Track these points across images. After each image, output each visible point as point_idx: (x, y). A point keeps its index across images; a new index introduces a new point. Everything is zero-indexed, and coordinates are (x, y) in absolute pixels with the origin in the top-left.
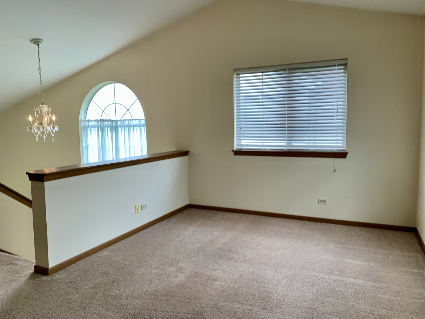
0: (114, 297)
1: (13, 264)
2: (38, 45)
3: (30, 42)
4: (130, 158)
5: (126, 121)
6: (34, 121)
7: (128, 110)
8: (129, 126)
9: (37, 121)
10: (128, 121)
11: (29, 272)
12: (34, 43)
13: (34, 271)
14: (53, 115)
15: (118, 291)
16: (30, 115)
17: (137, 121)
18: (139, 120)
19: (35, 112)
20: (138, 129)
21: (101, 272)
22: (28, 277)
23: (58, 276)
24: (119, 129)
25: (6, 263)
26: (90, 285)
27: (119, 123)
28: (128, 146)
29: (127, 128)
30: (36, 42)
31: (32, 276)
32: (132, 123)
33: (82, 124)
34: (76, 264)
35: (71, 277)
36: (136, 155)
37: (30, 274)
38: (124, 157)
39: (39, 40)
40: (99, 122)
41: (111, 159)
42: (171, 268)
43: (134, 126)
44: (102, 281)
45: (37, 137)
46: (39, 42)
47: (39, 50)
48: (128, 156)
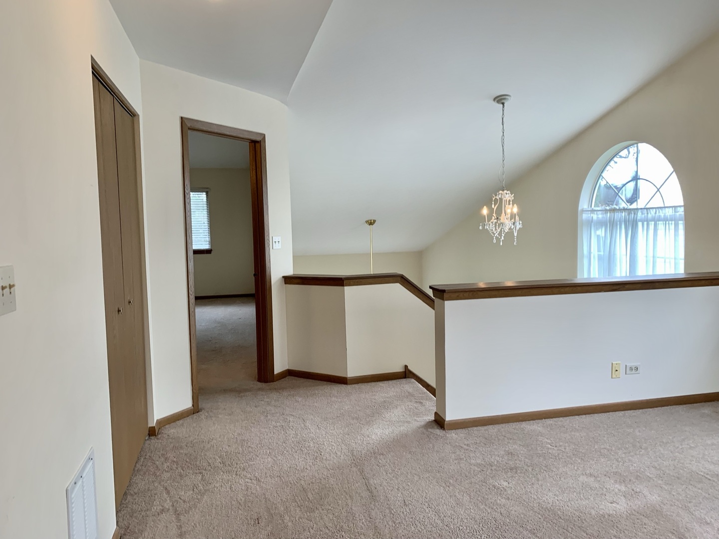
0: (494, 489)
1: (421, 403)
2: (503, 104)
3: (493, 102)
4: (653, 275)
5: (651, 210)
6: (490, 216)
7: (658, 190)
8: (656, 220)
9: (494, 215)
10: (654, 210)
11: (429, 418)
12: (498, 102)
13: (433, 418)
14: (515, 205)
15: (505, 484)
16: (485, 207)
17: (671, 209)
18: (675, 207)
19: (493, 203)
20: (672, 224)
21: (507, 449)
22: (423, 423)
23: (454, 435)
24: (640, 224)
25: (416, 400)
26: (479, 461)
27: (639, 214)
28: (652, 255)
29: (653, 223)
30: (500, 99)
31: (429, 425)
32: (661, 214)
33: (585, 216)
34: (485, 428)
35: (466, 443)
36: (668, 272)
37: (428, 421)
38: (643, 272)
39: (507, 97)
40: (607, 213)
41: (624, 275)
42: (617, 486)
43: (665, 220)
44: (498, 461)
45: (495, 237)
46: (504, 99)
47: (503, 111)
48: (651, 273)
